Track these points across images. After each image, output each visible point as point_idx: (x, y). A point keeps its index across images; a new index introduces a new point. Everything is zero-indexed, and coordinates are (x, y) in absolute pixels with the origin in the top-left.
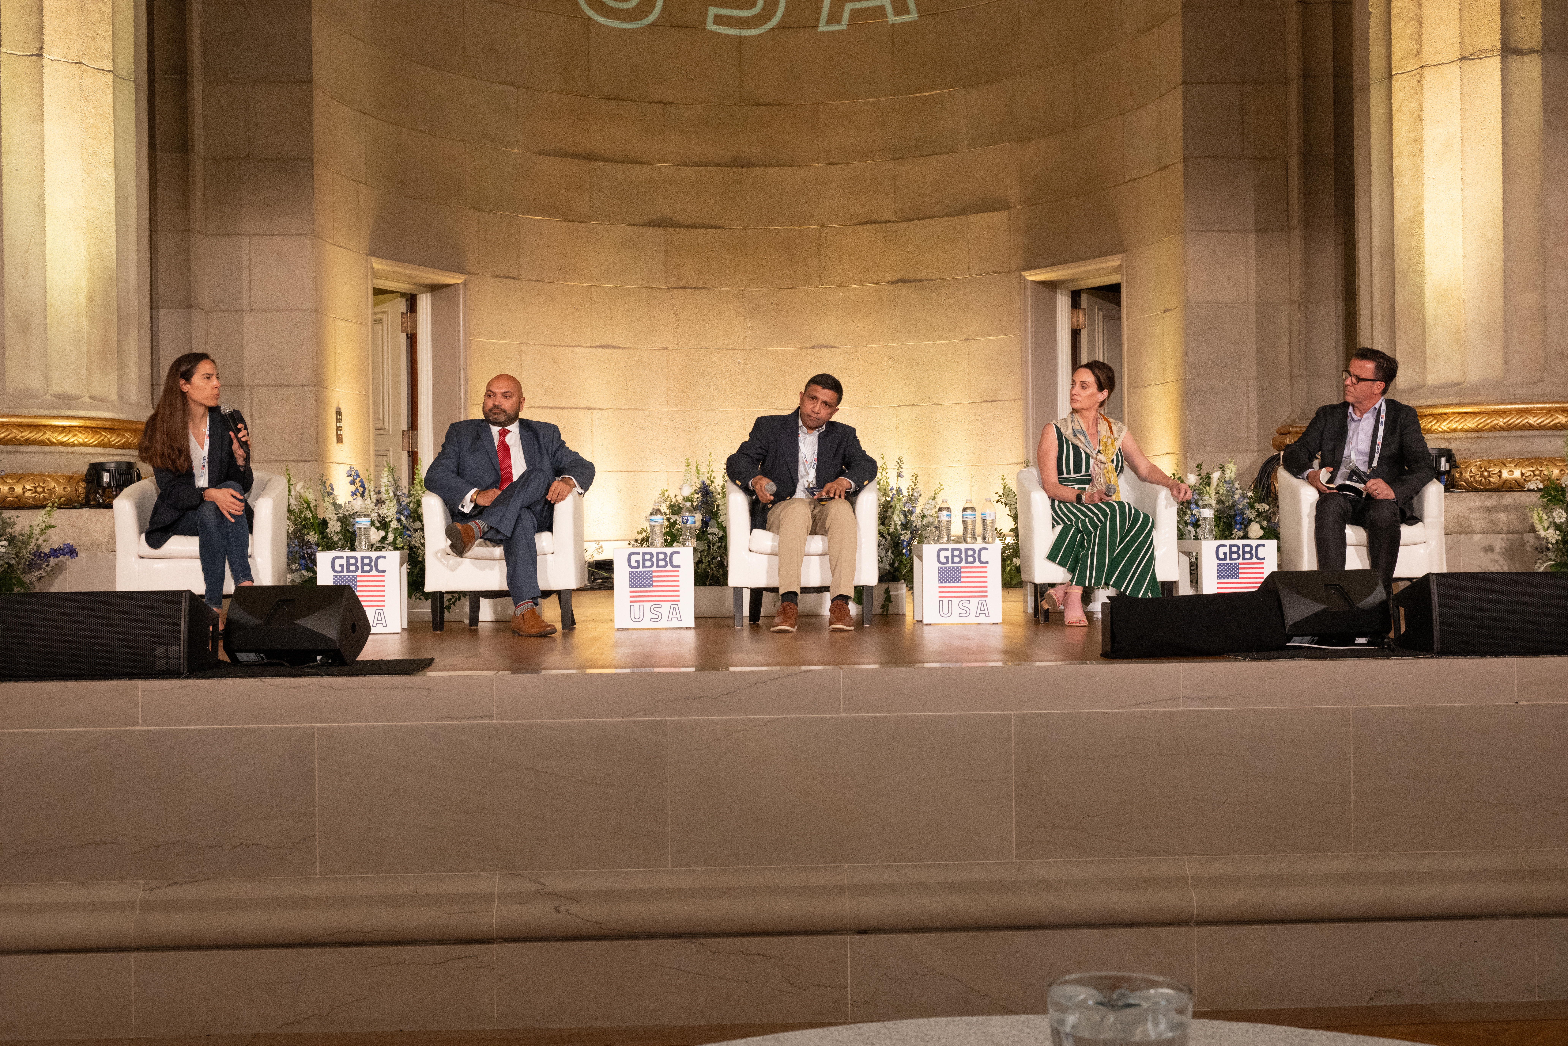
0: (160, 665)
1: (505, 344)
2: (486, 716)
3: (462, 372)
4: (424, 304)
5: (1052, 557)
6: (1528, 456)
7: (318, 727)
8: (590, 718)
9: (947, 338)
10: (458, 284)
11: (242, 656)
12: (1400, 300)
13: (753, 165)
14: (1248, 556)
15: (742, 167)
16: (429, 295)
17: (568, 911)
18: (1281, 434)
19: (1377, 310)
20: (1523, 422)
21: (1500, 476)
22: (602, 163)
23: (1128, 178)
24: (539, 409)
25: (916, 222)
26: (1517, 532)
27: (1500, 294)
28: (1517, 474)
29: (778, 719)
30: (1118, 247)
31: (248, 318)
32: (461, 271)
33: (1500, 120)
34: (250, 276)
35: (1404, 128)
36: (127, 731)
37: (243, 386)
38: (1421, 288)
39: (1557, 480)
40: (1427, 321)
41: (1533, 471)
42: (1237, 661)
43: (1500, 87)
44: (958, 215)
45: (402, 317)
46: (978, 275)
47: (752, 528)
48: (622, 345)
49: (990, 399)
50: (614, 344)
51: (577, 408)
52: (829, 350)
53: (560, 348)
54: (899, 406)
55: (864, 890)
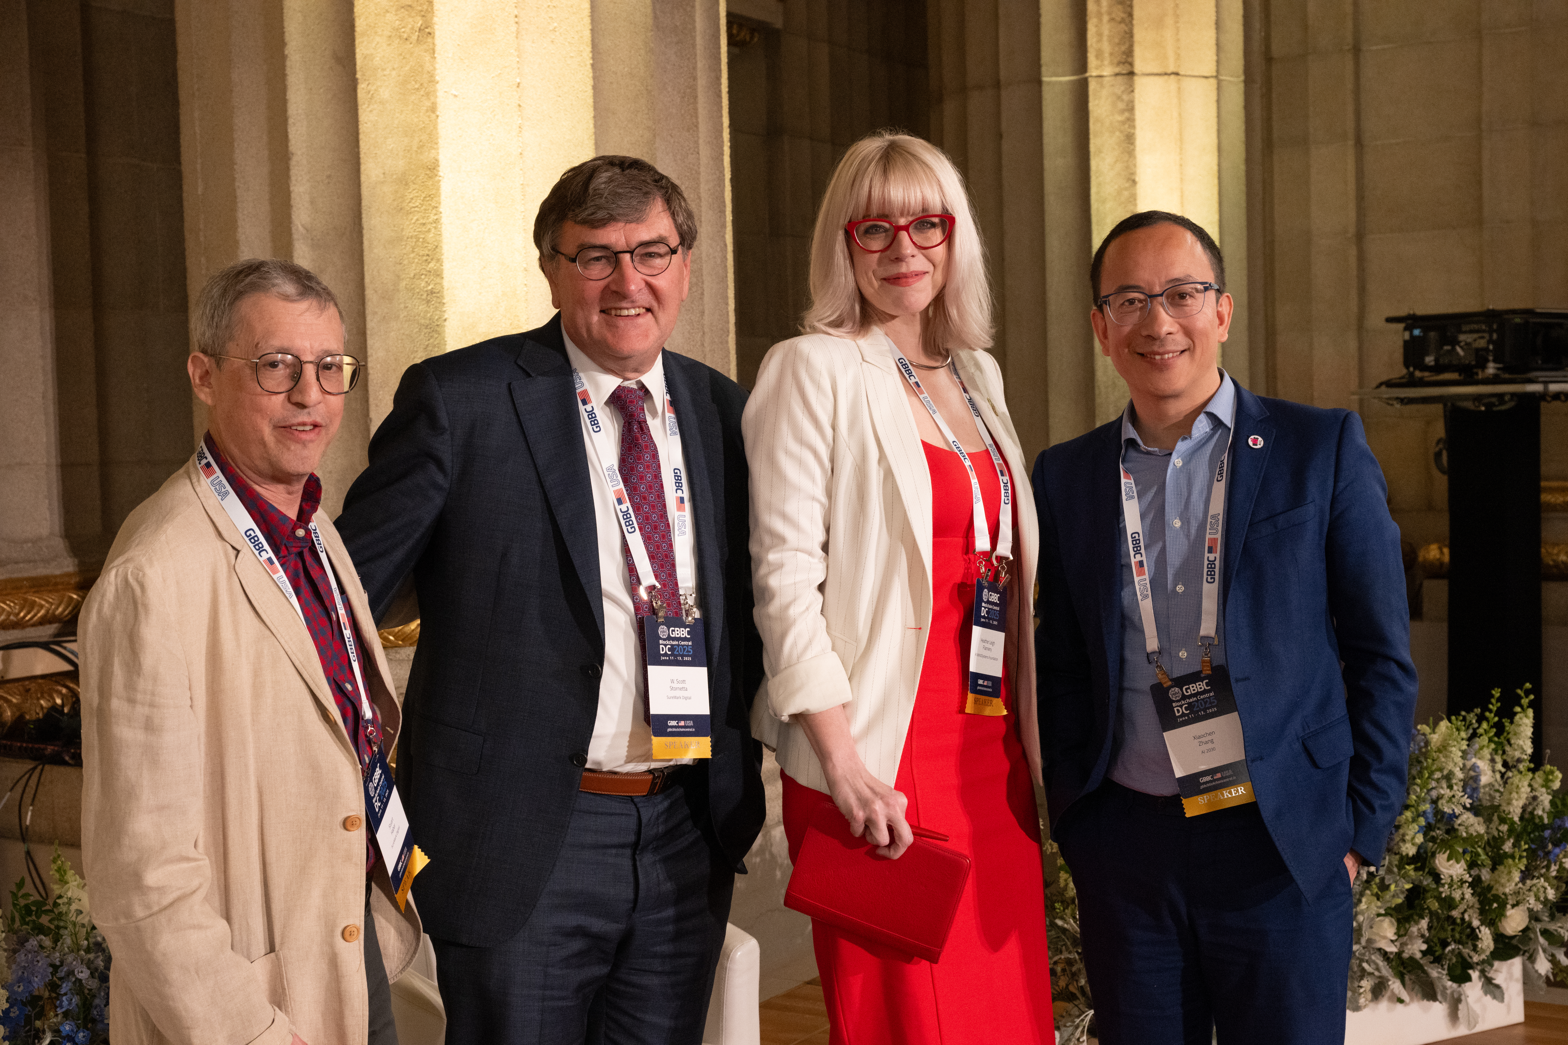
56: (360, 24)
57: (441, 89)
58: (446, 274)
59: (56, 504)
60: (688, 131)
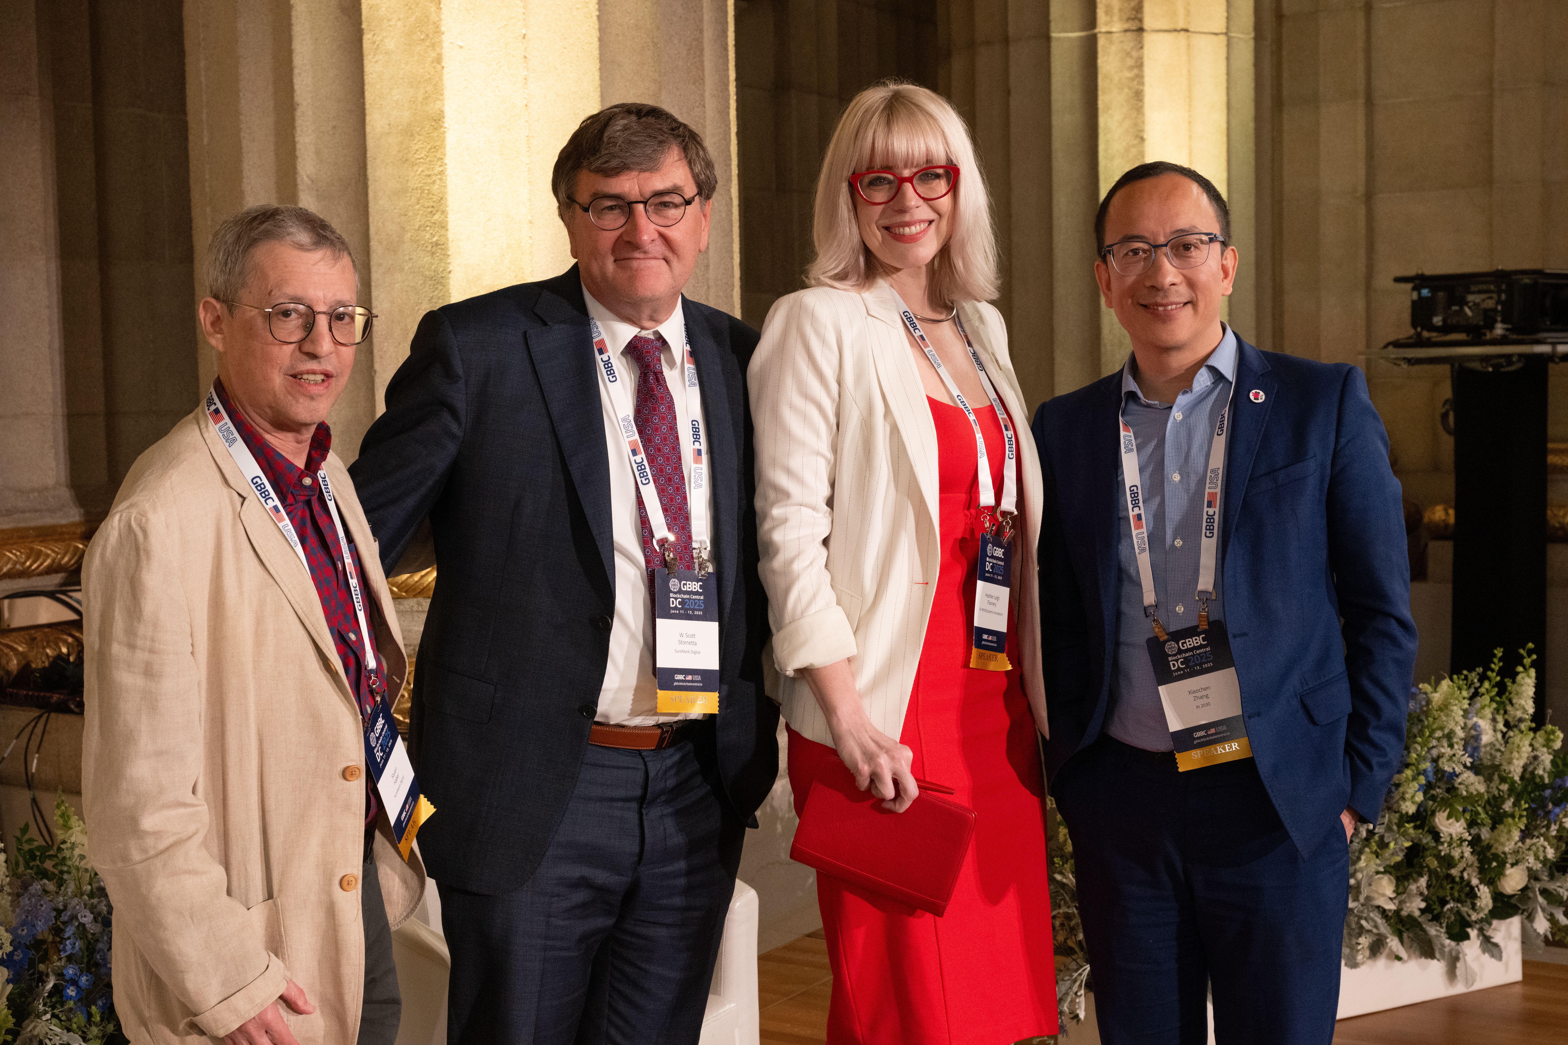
57: (447, 40)
58: (451, 226)
59: (62, 454)
60: (694, 83)
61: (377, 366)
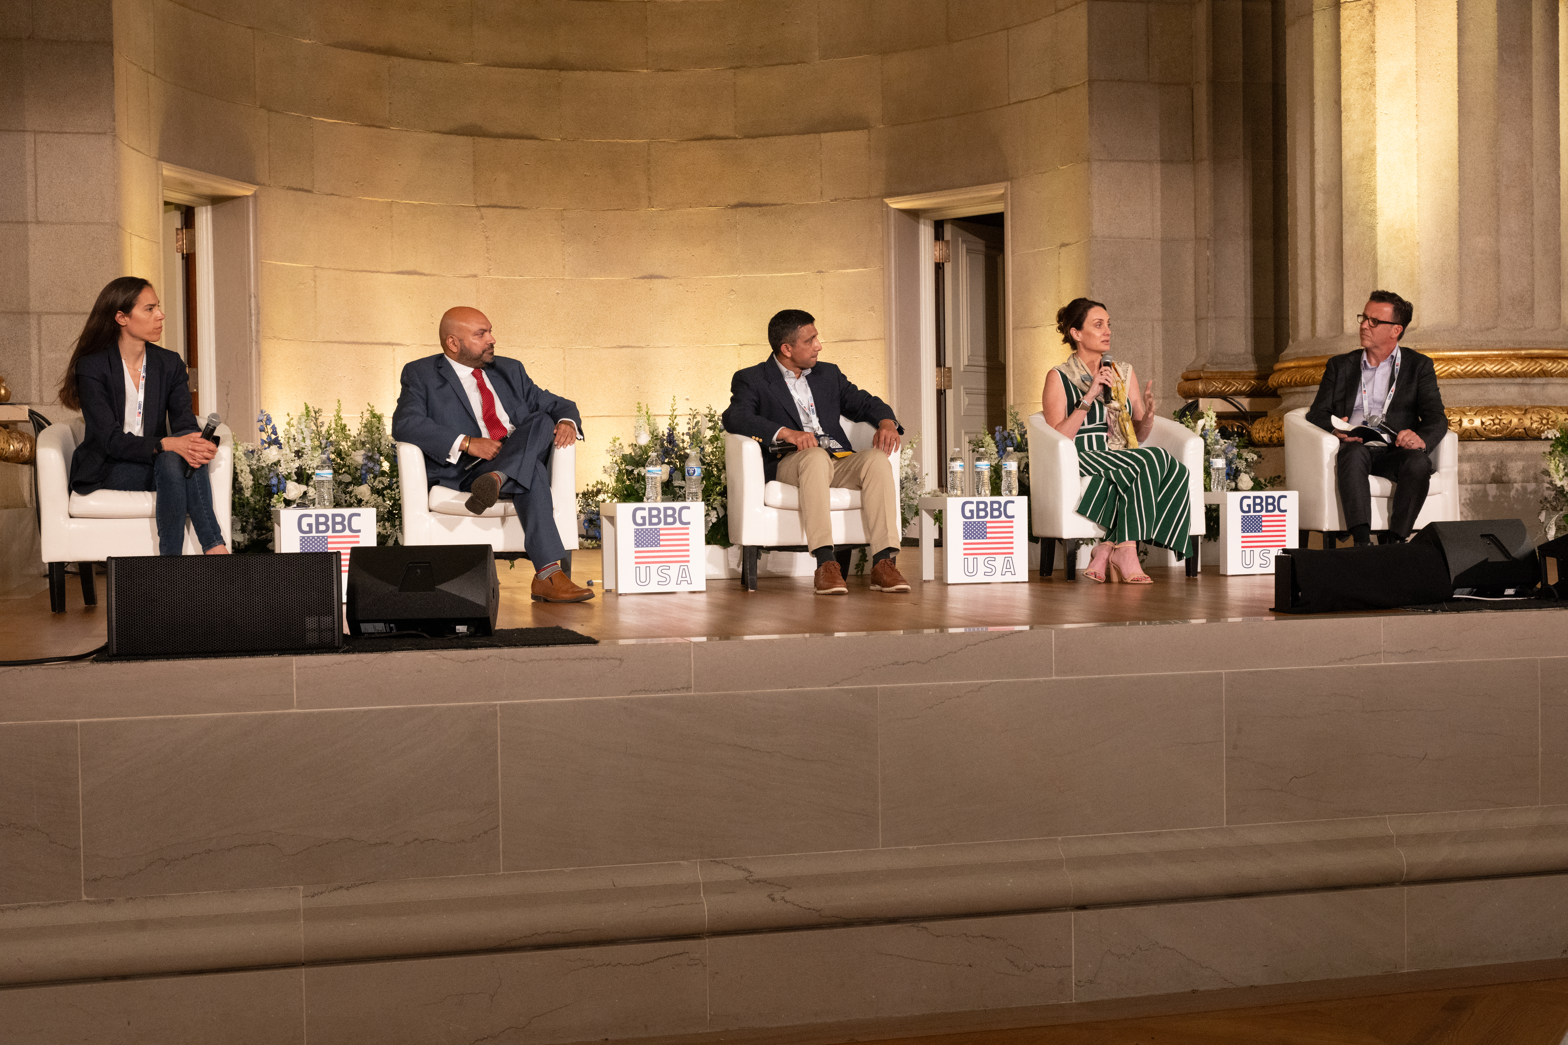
0: (312, 638)
1: (298, 268)
2: (683, 688)
3: (253, 300)
4: (204, 218)
5: (1082, 511)
6: (1486, 404)
7: (501, 705)
8: (795, 687)
9: (796, 270)
10: (247, 196)
11: (367, 628)
12: (1348, 240)
13: (572, 68)
14: (1270, 508)
15: (561, 70)
16: (209, 207)
17: (783, 898)
18: (1187, 379)
19: (1320, 250)
20: (1481, 370)
21: (1460, 425)
22: (402, 60)
23: (1013, 100)
24: (336, 345)
25: (761, 140)
26: (1479, 482)
27: (1455, 237)
28: (1477, 423)
29: (991, 684)
30: (1000, 174)
31: (34, 231)
32: (250, 180)
33: (1456, 55)
34: (36, 181)
35: (1353, 60)
36: (282, 714)
37: (28, 313)
38: (1372, 228)
39: (1516, 429)
40: (1379, 263)
41: (1493, 420)
42: (1428, 613)
43: (1456, 21)
44: (809, 133)
45: (177, 234)
46: (832, 201)
47: (767, 481)
48: (426, 272)
49: (846, 338)
50: (418, 270)
51: (377, 344)
52: (660, 280)
53: (357, 274)
54: (741, 345)
55: (1081, 863)
56: (1344, 85)
57: (1378, 112)
58: (1378, 201)
59: (1249, 338)
60: (1526, 117)
61: (1344, 272)
